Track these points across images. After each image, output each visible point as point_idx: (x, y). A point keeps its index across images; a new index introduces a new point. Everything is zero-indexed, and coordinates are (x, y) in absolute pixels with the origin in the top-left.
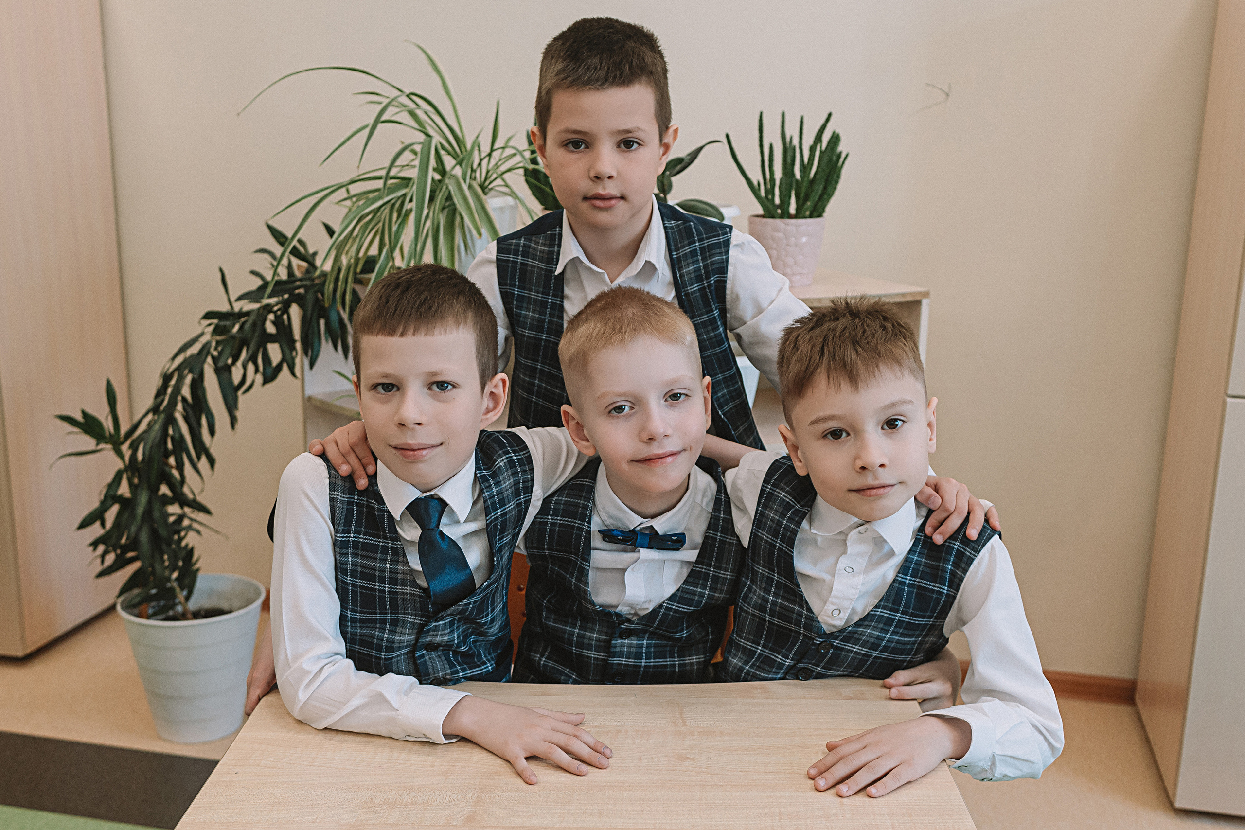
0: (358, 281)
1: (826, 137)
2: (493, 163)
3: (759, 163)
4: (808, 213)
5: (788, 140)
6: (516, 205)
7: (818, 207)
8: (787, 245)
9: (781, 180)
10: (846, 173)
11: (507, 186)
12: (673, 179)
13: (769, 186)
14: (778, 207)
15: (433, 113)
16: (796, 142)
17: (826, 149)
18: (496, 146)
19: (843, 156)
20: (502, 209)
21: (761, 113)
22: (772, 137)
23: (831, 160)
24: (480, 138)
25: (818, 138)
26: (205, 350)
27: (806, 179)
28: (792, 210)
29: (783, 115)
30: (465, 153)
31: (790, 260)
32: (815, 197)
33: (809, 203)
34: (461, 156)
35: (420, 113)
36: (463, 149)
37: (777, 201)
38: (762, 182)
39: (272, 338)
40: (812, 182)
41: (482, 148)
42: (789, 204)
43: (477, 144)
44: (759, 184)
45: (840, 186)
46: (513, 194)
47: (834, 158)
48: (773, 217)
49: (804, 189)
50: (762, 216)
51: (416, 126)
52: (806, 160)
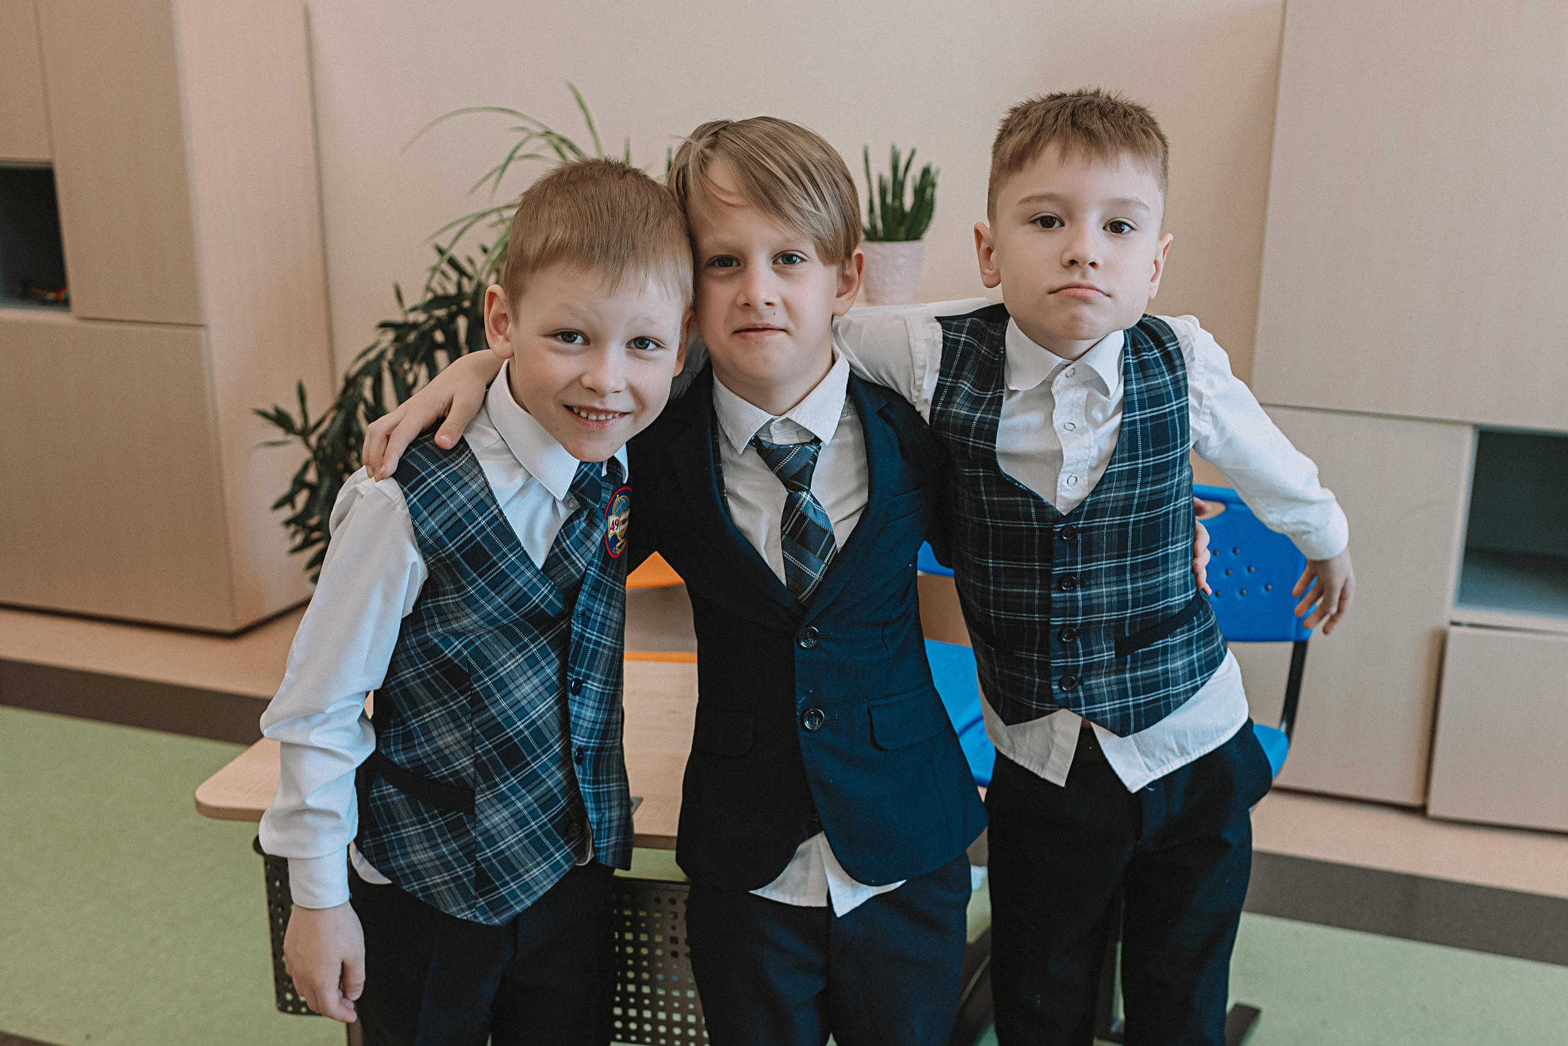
4: (903, 237)
7: (916, 233)
8: (886, 266)
26: (381, 355)
28: (895, 237)
31: (889, 280)
33: (904, 228)
39: (440, 347)
48: (872, 240)
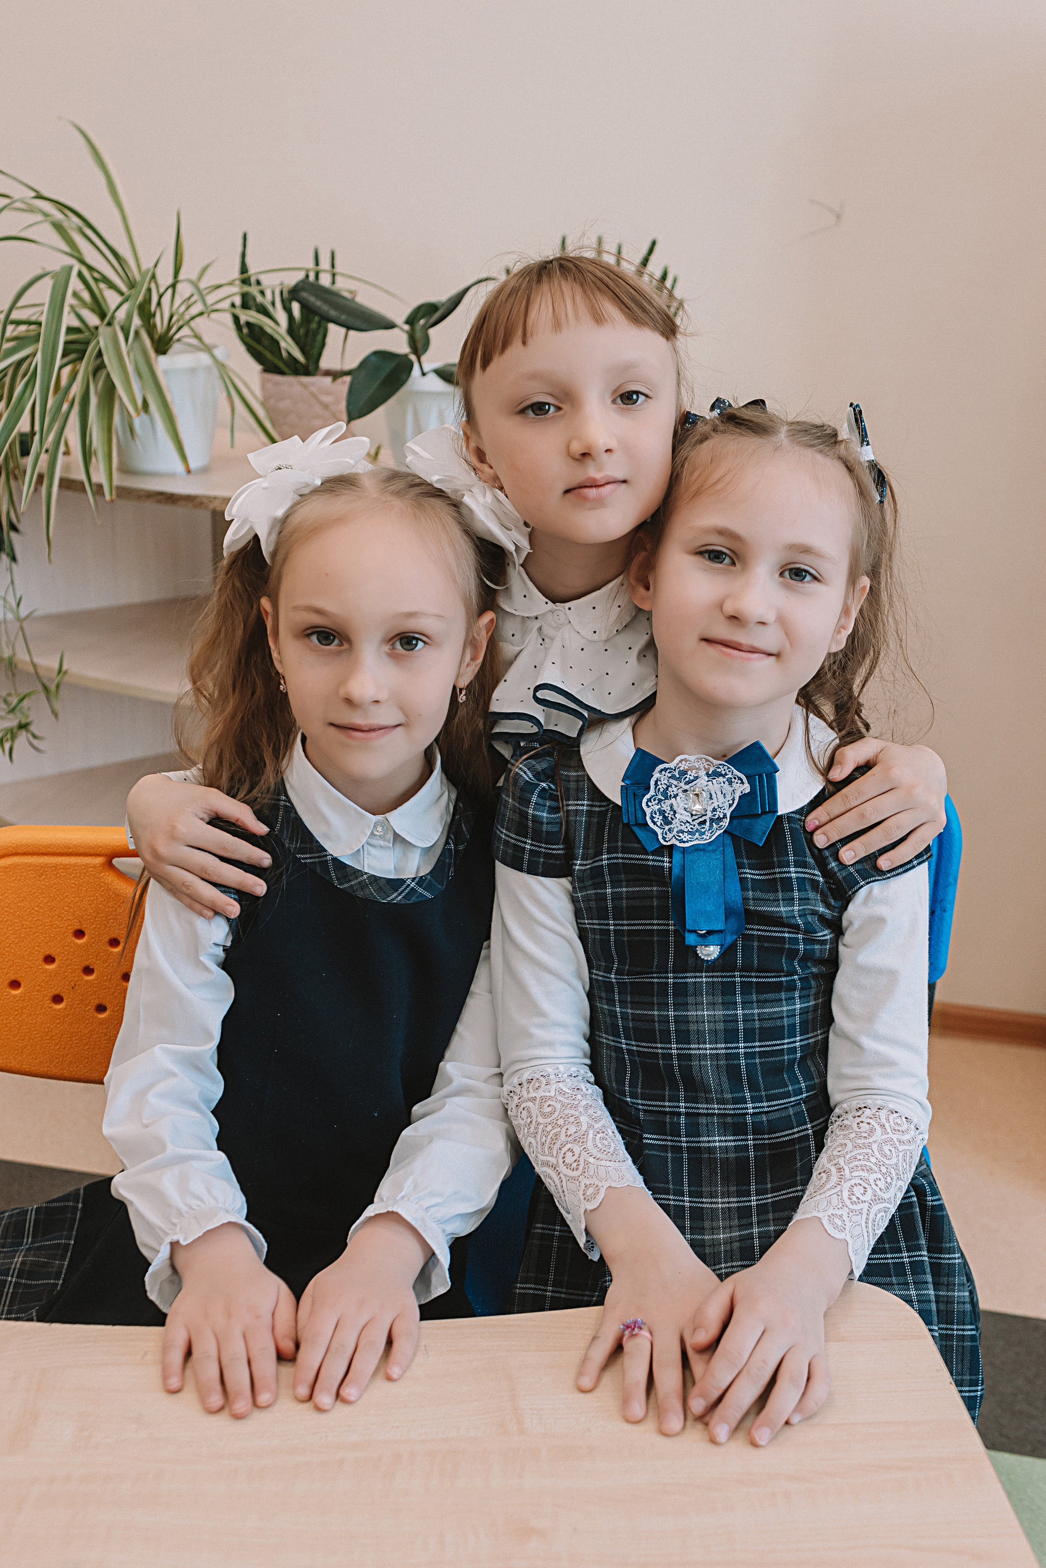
2: (178, 301)
11: (197, 337)
12: (432, 332)
18: (181, 277)
24: (159, 268)
34: (127, 294)
35: (69, 227)
46: (208, 349)
51: (67, 249)
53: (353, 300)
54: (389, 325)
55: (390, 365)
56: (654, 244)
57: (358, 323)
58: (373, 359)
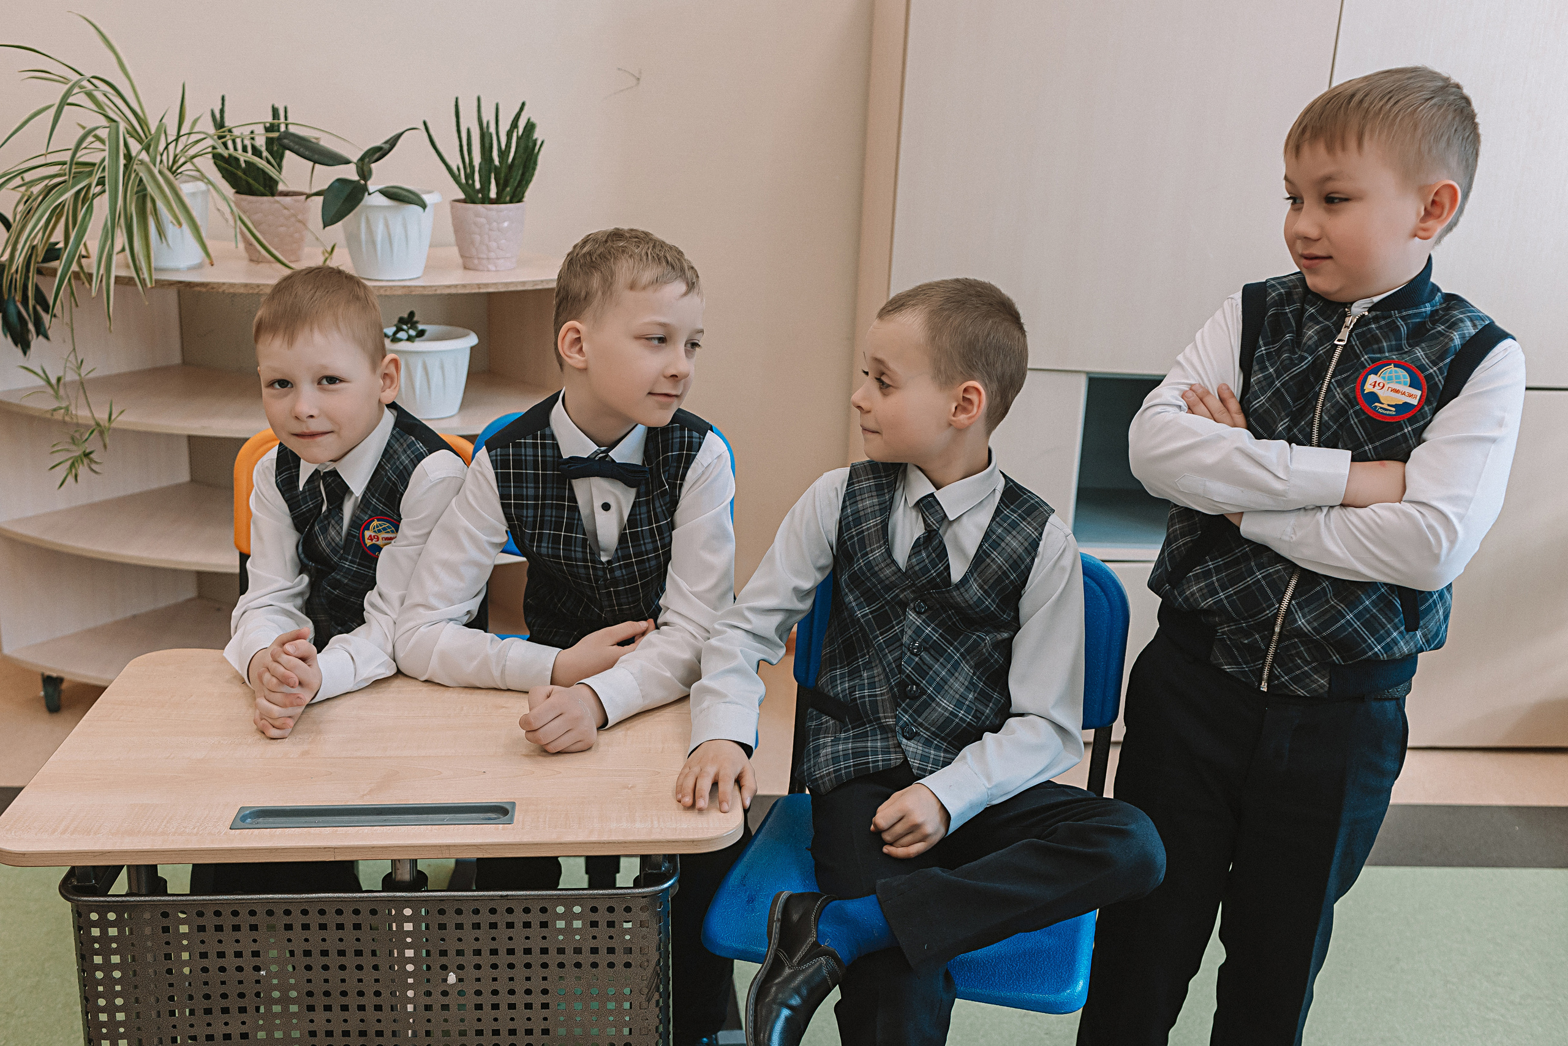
0: (39, 272)
1: (522, 124)
2: (180, 147)
3: (458, 149)
4: (508, 199)
5: (485, 125)
6: (209, 190)
7: (517, 192)
8: (490, 230)
9: (480, 164)
10: (544, 160)
11: (198, 171)
12: (373, 165)
13: (468, 171)
14: (479, 191)
15: (113, 95)
16: (492, 129)
17: (522, 135)
18: (183, 131)
19: (539, 143)
20: (194, 194)
21: (457, 99)
22: (469, 121)
23: (527, 147)
24: (163, 121)
25: (514, 124)
27: (504, 165)
28: (493, 194)
29: (479, 99)
30: (149, 138)
31: (494, 245)
32: (514, 183)
33: (508, 189)
34: (146, 141)
35: (98, 95)
36: (148, 134)
37: (478, 186)
38: (461, 167)
40: (511, 167)
41: (168, 132)
42: (489, 190)
43: (162, 129)
44: (458, 169)
45: (537, 173)
46: (202, 177)
47: (531, 144)
48: (474, 202)
49: (503, 175)
50: (464, 201)
51: (96, 109)
52: (503, 146)
53: (317, 144)
54: (348, 162)
55: (348, 189)
56: (523, 104)
57: (326, 160)
58: (337, 184)
